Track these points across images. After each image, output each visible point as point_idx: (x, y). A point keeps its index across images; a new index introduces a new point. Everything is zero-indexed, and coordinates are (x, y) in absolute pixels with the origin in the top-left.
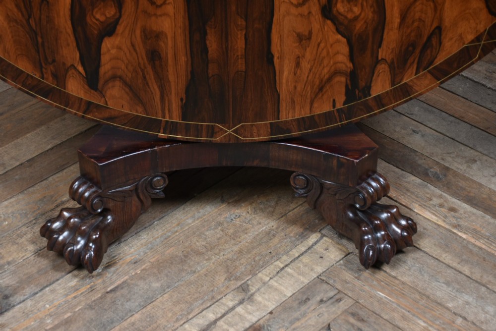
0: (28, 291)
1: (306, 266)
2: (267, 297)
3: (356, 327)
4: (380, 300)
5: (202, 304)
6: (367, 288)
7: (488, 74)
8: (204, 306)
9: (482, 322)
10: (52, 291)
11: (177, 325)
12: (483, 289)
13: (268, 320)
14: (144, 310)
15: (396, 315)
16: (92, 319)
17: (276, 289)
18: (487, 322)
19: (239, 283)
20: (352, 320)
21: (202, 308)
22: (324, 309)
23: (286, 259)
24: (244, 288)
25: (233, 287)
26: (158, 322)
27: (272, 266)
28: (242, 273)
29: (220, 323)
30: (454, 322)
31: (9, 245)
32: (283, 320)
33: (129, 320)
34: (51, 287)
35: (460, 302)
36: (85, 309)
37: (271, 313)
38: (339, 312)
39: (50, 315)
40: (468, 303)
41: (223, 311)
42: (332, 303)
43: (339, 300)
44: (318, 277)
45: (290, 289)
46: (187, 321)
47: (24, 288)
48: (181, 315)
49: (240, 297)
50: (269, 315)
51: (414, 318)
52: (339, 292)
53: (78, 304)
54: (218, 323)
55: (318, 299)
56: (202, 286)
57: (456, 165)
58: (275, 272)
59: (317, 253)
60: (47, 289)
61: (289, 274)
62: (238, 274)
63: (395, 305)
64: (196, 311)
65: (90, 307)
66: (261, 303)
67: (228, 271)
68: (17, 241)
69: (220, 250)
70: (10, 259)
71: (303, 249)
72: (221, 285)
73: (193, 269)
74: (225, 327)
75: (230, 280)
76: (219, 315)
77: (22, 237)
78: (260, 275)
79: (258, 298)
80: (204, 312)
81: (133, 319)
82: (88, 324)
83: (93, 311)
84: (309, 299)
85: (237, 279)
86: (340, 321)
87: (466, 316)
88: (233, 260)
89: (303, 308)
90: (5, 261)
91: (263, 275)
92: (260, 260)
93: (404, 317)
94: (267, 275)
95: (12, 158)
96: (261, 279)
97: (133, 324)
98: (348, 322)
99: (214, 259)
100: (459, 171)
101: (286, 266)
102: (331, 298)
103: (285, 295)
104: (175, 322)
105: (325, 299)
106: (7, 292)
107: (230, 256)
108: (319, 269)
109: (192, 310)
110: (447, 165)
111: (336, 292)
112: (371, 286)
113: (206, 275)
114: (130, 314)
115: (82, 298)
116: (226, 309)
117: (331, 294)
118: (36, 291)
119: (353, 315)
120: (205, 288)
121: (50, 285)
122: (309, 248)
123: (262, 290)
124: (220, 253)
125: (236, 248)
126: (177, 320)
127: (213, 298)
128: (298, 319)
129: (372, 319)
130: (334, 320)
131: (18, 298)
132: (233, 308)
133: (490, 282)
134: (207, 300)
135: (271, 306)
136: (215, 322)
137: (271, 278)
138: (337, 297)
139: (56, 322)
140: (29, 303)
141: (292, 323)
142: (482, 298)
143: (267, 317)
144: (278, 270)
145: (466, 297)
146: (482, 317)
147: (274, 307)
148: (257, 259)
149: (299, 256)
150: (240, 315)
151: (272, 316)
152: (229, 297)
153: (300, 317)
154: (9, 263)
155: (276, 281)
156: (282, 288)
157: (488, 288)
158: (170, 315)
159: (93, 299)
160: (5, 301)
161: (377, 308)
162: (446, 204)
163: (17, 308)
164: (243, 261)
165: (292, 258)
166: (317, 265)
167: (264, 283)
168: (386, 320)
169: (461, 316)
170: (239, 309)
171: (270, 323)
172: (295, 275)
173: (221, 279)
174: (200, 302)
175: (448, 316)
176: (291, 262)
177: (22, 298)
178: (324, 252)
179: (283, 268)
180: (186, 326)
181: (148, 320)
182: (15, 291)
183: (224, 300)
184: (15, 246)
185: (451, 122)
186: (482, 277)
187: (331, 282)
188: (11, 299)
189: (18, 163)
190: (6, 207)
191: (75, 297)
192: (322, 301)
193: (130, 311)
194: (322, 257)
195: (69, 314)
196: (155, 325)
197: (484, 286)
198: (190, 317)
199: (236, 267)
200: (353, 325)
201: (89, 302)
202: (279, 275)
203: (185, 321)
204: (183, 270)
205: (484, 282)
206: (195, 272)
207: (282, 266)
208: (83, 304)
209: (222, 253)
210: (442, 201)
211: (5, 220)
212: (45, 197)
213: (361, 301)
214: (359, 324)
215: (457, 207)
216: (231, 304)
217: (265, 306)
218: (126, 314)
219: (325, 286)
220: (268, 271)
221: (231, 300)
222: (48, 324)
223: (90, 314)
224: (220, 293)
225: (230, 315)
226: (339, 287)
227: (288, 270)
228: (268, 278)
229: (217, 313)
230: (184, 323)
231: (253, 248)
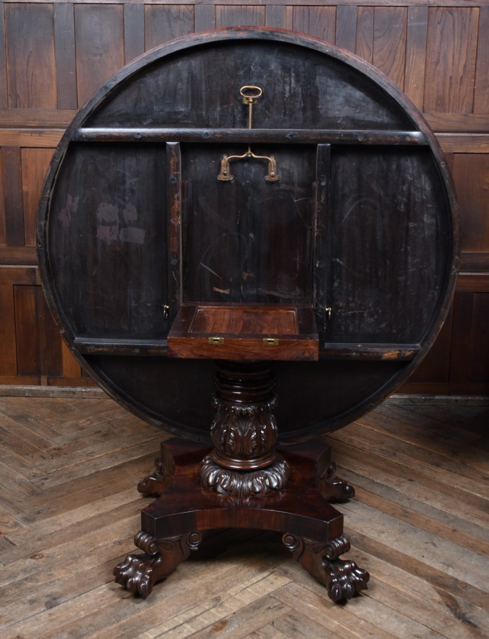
0: (70, 596)
1: (260, 588)
2: (232, 604)
3: (291, 624)
4: (309, 609)
5: (188, 607)
6: (301, 601)
7: (398, 483)
8: (189, 608)
9: (378, 624)
10: (86, 597)
11: (169, 618)
12: (381, 605)
13: (232, 617)
14: (148, 609)
15: (319, 617)
16: (112, 613)
17: (239, 600)
18: (381, 623)
19: (214, 596)
20: (289, 619)
21: (187, 609)
22: (270, 613)
23: (247, 583)
24: (218, 599)
25: (210, 598)
26: (157, 616)
27: (238, 587)
28: (217, 591)
29: (200, 618)
30: (358, 623)
31: (60, 570)
32: (242, 618)
33: (137, 615)
34: (86, 594)
35: (364, 612)
36: (108, 607)
37: (234, 613)
38: (281, 614)
39: (84, 610)
40: (369, 613)
41: (202, 611)
42: (276, 610)
43: (281, 608)
44: (268, 594)
45: (248, 600)
46: (177, 616)
47: (67, 594)
48: (173, 613)
49: (214, 603)
50: (233, 615)
51: (332, 620)
52: (282, 603)
53: (103, 604)
54: (197, 618)
55: (267, 606)
56: (189, 597)
57: (370, 534)
58: (239, 591)
59: (269, 581)
60: (83, 595)
61: (248, 592)
62: (214, 591)
63: (319, 612)
64: (183, 611)
65: (112, 606)
66: (228, 607)
67: (207, 589)
68: (66, 567)
69: (203, 577)
70: (60, 577)
71: (260, 578)
72: (202, 597)
73: (184, 587)
74: (202, 620)
75: (208, 594)
76: (199, 614)
77: (69, 565)
78: (229, 592)
79: (226, 605)
80: (189, 611)
81: (140, 614)
82: (109, 616)
83: (113, 608)
84: (261, 607)
85: (213, 593)
86: (280, 620)
87: (367, 620)
88: (211, 583)
89: (256, 612)
90: (56, 578)
91: (231, 592)
92: (230, 583)
93: (324, 619)
94: (234, 592)
95: (67, 521)
96: (229, 594)
97: (140, 617)
98: (286, 620)
99: (198, 582)
100: (372, 538)
101: (248, 587)
102: (275, 607)
103: (245, 604)
104: (168, 616)
105: (272, 607)
106: (56, 596)
107: (210, 580)
108: (270, 590)
109: (180, 610)
110: (364, 534)
111: (279, 603)
112: (304, 601)
113: (192, 591)
114: (138, 611)
115: (106, 601)
116: (204, 610)
117: (276, 604)
118: (75, 596)
119: (290, 616)
120: (190, 598)
121: (85, 593)
122: (264, 578)
123: (230, 600)
124: (203, 579)
125: (214, 576)
126: (170, 615)
127: (196, 603)
128: (252, 618)
129: (302, 620)
130: (277, 619)
131: (63, 600)
132: (208, 610)
133: (386, 601)
134: (192, 605)
135: (235, 609)
136: (195, 617)
137: (236, 594)
138: (280, 606)
139: (87, 614)
140: (70, 603)
141: (247, 619)
142: (379, 610)
143: (231, 616)
144: (242, 589)
145: (369, 609)
146: (378, 620)
147: (236, 610)
148: (228, 583)
149: (257, 582)
150: (213, 614)
151: (235, 615)
152: (207, 603)
153: (253, 616)
154: (59, 580)
155: (240, 596)
156: (243, 600)
157: (384, 605)
158: (165, 612)
159: (114, 602)
160: (54, 601)
161: (306, 613)
162: (360, 556)
163: (61, 605)
164: (218, 583)
165: (252, 583)
166: (268, 587)
167: (231, 596)
168: (312, 620)
169: (364, 620)
170: (213, 610)
171: (233, 619)
172: (253, 592)
173: (202, 593)
174: (187, 606)
175: (354, 619)
176: (251, 585)
177: (65, 600)
178: (274, 580)
179: (245, 588)
180: (176, 618)
181: (150, 614)
182: (61, 596)
183: (203, 605)
184: (64, 571)
185: (370, 510)
186: (381, 598)
187: (277, 597)
188: (58, 600)
189: (70, 524)
190: (60, 548)
191: (102, 600)
192: (269, 608)
193: (138, 609)
194: (272, 583)
195: (97, 610)
196: (154, 618)
197: (382, 603)
198: (179, 614)
199: (213, 587)
200: (289, 622)
201: (111, 603)
202: (242, 592)
203: (175, 615)
204: (177, 587)
205: (382, 601)
206: (184, 589)
207: (244, 587)
208: (107, 604)
209: (204, 579)
210: (358, 554)
211: (58, 555)
212: (87, 543)
213: (296, 609)
214: (294, 622)
215: (367, 558)
216: (207, 607)
217: (230, 609)
218: (136, 611)
219: (273, 600)
220: (235, 590)
221: (208, 605)
222: (81, 615)
223: (110, 610)
224: (201, 601)
225: (206, 613)
226: (282, 600)
227: (249, 589)
228: (234, 594)
229: (197, 612)
230: (174, 617)
231: (226, 577)
